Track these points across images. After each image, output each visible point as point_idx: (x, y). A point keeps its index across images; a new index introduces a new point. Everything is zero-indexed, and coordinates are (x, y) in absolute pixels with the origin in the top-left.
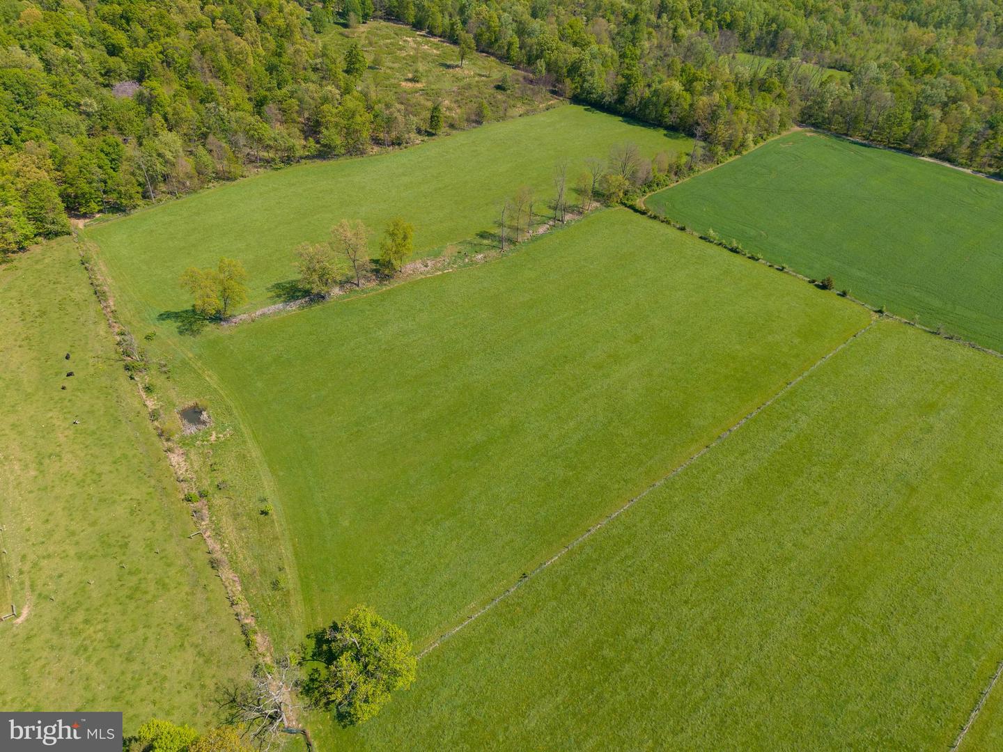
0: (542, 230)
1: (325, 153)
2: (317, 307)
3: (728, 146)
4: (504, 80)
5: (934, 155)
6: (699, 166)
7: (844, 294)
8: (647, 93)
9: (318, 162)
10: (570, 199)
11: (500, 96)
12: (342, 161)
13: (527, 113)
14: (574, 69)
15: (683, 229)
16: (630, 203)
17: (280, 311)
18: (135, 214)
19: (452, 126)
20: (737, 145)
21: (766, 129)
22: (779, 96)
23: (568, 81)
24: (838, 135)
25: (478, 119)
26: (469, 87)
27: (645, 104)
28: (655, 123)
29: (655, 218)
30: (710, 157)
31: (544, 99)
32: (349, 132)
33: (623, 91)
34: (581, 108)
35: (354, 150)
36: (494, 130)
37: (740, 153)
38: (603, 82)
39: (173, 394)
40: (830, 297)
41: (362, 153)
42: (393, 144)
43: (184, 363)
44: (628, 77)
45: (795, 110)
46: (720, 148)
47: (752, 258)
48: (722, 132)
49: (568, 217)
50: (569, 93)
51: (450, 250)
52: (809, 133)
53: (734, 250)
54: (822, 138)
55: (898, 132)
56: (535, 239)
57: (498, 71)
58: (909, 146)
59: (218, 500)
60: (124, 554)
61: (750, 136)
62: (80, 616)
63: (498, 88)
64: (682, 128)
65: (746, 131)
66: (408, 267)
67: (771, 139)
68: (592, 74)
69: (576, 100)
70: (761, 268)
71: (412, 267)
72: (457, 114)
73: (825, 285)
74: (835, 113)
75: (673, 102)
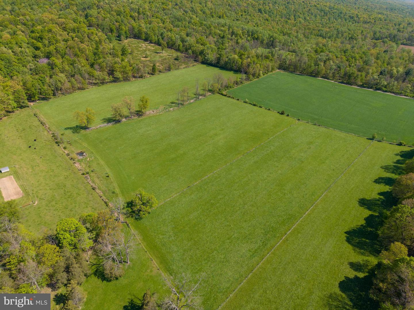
0: (192, 101)
1: (116, 80)
2: (118, 125)
3: (254, 75)
4: (177, 57)
5: (322, 77)
6: (244, 82)
7: (288, 115)
8: (227, 59)
9: (113, 84)
10: (201, 92)
11: (176, 62)
12: (122, 83)
13: (186, 67)
14: (202, 53)
15: (238, 100)
16: (221, 93)
17: (106, 126)
18: (51, 100)
19: (160, 72)
20: (257, 75)
21: (267, 70)
22: (271, 60)
23: (200, 57)
24: (292, 72)
25: (169, 69)
26: (165, 59)
27: (226, 63)
28: (231, 70)
29: (229, 97)
30: (248, 79)
31: (191, 62)
32: (124, 72)
33: (219, 59)
34: (205, 66)
35: (126, 79)
36: (174, 73)
37: (258, 78)
38: (212, 57)
39: (73, 149)
40: (284, 117)
41: (129, 80)
42: (140, 77)
43: (75, 141)
44: (220, 55)
45: (277, 65)
46: (251, 76)
47: (260, 107)
48: (251, 70)
49: (200, 97)
50: (200, 60)
51: (161, 107)
52: (282, 72)
53: (254, 105)
54: (286, 73)
55: (310, 70)
56: (190, 104)
57: (175, 54)
58: (314, 74)
59: (92, 174)
60: (65, 188)
61: (261, 72)
62: (54, 203)
63: (176, 59)
64: (237, 71)
65: (260, 70)
66: (148, 113)
67: (269, 74)
68: (208, 54)
69: (203, 63)
70: (263, 109)
71: (148, 112)
72: (161, 68)
73: (282, 113)
74: (290, 65)
75: (235, 62)
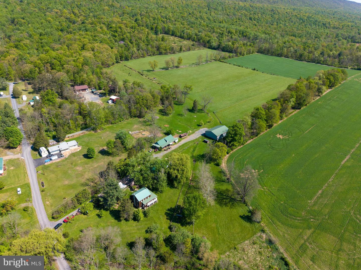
0: (204, 63)
1: (161, 54)
2: (167, 71)
3: (240, 54)
4: (194, 44)
5: (285, 57)
6: (234, 57)
7: (257, 71)
8: (224, 45)
9: (159, 56)
10: (209, 60)
11: (193, 47)
12: (164, 55)
13: (199, 50)
14: (208, 42)
15: (230, 64)
16: (220, 61)
17: (162, 70)
18: (129, 61)
19: (184, 51)
20: (242, 54)
21: (249, 52)
22: (253, 46)
23: (207, 44)
24: (266, 54)
25: (189, 50)
26: (186, 45)
27: (224, 47)
28: (227, 51)
29: (225, 62)
30: (237, 56)
31: (202, 47)
32: (165, 50)
33: (219, 45)
35: (166, 54)
36: (191, 52)
37: (243, 56)
38: (214, 44)
39: (150, 77)
40: (255, 71)
41: (167, 54)
42: (173, 53)
43: (149, 75)
44: (220, 43)
45: (256, 49)
46: (238, 54)
47: (242, 67)
48: (239, 50)
49: (208, 62)
50: (207, 46)
51: (188, 65)
52: (259, 54)
53: (239, 66)
54: (262, 55)
55: (277, 53)
56: (203, 64)
57: (192, 43)
58: (280, 55)
61: (245, 52)
63: (192, 45)
64: (230, 52)
65: (244, 51)
66: (181, 67)
67: (250, 54)
68: (212, 42)
69: (209, 48)
70: (244, 68)
72: (184, 49)
73: (254, 70)
74: (264, 50)
75: (229, 47)
